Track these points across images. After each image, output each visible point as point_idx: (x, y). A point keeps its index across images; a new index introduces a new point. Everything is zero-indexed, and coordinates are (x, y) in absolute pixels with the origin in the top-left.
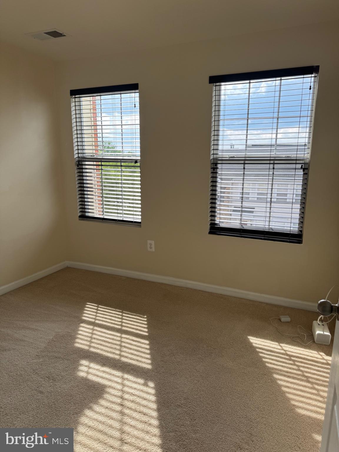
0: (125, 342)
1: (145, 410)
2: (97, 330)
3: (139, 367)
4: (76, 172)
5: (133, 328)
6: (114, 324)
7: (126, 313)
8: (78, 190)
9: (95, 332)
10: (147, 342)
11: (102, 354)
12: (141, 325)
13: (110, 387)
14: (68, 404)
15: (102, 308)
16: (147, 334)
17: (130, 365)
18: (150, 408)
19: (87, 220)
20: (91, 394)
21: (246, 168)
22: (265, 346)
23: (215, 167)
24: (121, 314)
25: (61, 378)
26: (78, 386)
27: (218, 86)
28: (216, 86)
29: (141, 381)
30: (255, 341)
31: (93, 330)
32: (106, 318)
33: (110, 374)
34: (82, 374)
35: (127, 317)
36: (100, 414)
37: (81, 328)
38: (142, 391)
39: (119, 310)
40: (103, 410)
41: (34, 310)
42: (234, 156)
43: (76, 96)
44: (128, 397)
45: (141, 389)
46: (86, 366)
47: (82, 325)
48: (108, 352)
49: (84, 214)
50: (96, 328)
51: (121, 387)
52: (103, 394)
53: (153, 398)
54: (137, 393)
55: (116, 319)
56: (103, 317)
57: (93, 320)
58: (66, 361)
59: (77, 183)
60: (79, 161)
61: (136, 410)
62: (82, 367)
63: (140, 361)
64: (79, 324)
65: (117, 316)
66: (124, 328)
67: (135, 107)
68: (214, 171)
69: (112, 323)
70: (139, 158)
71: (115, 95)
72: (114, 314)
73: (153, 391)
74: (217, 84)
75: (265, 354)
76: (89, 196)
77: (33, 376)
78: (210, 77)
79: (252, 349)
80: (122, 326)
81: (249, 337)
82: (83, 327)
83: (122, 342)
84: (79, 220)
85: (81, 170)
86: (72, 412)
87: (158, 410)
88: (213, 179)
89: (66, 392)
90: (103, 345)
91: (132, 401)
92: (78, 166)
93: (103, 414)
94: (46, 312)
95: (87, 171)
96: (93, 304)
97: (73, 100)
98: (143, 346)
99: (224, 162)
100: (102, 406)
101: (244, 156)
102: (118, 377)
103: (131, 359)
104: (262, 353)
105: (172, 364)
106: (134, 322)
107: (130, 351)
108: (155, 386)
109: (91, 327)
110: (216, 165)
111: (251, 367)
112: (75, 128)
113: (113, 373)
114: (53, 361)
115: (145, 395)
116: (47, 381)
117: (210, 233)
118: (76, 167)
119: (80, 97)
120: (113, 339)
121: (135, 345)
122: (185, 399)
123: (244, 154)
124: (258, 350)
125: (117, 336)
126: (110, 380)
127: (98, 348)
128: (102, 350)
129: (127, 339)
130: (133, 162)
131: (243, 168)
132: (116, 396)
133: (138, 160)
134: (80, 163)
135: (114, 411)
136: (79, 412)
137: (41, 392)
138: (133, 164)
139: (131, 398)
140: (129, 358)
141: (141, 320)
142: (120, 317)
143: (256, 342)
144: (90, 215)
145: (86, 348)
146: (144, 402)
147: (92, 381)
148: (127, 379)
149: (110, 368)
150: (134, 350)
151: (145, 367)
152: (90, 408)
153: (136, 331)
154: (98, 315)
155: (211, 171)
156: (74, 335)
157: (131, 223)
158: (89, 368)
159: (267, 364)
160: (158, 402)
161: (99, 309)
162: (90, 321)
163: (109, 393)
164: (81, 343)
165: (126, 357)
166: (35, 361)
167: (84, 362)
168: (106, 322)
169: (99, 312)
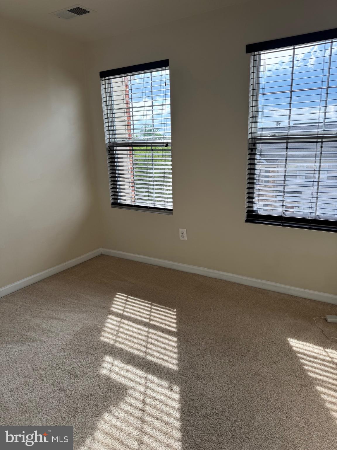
0: (151, 338)
1: (167, 419)
2: (124, 323)
3: (164, 367)
4: (107, 158)
5: (161, 323)
6: (142, 317)
7: (155, 306)
8: (109, 176)
9: (122, 325)
10: (175, 339)
11: (127, 351)
12: (170, 319)
13: (132, 388)
14: (87, 405)
15: (131, 299)
16: (175, 330)
17: (154, 364)
18: (172, 417)
19: (119, 207)
20: (112, 395)
21: (289, 147)
22: (307, 350)
23: (253, 147)
24: (150, 306)
25: (83, 375)
26: (99, 385)
27: (256, 55)
28: (254, 55)
29: (166, 384)
30: (295, 344)
31: (120, 322)
32: (134, 310)
33: (134, 374)
34: (105, 372)
35: (156, 310)
36: (119, 419)
37: (109, 321)
38: (165, 395)
39: (148, 302)
40: (123, 415)
41: (64, 299)
42: (275, 135)
43: (106, 78)
44: (150, 402)
45: (165, 393)
46: (110, 363)
47: (110, 316)
48: (133, 348)
49: (116, 201)
50: (123, 321)
51: (144, 389)
52: (124, 396)
53: (177, 405)
54: (160, 397)
55: (145, 312)
56: (131, 309)
57: (121, 312)
58: (90, 356)
59: (109, 169)
60: (110, 147)
61: (157, 417)
62: (106, 364)
63: (166, 361)
64: (107, 316)
65: (146, 308)
66: (152, 322)
67: (165, 85)
68: (252, 152)
69: (140, 316)
70: (170, 141)
71: (145, 74)
72: (143, 306)
73: (177, 397)
74: (256, 53)
75: (306, 360)
76: (121, 183)
77: (56, 371)
78: (247, 45)
79: (291, 353)
80: (150, 319)
81: (289, 339)
82: (111, 319)
83: (148, 337)
84: (112, 207)
85: (112, 156)
86: (90, 415)
87: (182, 420)
88: (251, 161)
89: (87, 391)
90: (129, 340)
91: (155, 407)
92: (109, 152)
93: (122, 419)
94: (76, 302)
95: (119, 156)
96: (123, 294)
97: (102, 83)
98: (171, 343)
99: (263, 141)
100: (122, 410)
101: (286, 134)
102: (142, 377)
103: (157, 357)
104: (303, 359)
105: (200, 367)
106: (163, 315)
107: (156, 349)
108: (180, 390)
109: (119, 319)
110: (254, 146)
111: (290, 375)
112: (105, 112)
113: (136, 373)
114: (77, 355)
115: (168, 401)
116: (68, 377)
117: (247, 221)
118: (107, 153)
119: (110, 79)
120: (140, 334)
121: (162, 342)
122: (212, 409)
123: (287, 131)
124: (299, 355)
125: (144, 331)
126: (133, 381)
127: (123, 344)
128: (127, 345)
129: (154, 334)
130: (164, 145)
131: (285, 147)
132: (137, 399)
133: (169, 143)
134: (111, 149)
135: (134, 416)
136: (98, 416)
137: (62, 390)
138: (163, 148)
139: (154, 403)
140: (155, 356)
141: (170, 314)
142: (149, 309)
143: (297, 345)
144: (122, 202)
145: (112, 342)
146: (167, 409)
147: (114, 381)
148: (151, 380)
149: (134, 366)
150: (160, 347)
151: (171, 367)
152: (110, 412)
153: (164, 326)
154: (127, 306)
155: (248, 152)
156: (101, 328)
157: (162, 211)
158: (113, 365)
159: (309, 373)
160: (182, 410)
161: (129, 299)
162: (118, 313)
163: (130, 395)
164: (107, 337)
165: (152, 355)
166: (60, 354)
167: (108, 358)
168: (134, 314)
169: (128, 303)
